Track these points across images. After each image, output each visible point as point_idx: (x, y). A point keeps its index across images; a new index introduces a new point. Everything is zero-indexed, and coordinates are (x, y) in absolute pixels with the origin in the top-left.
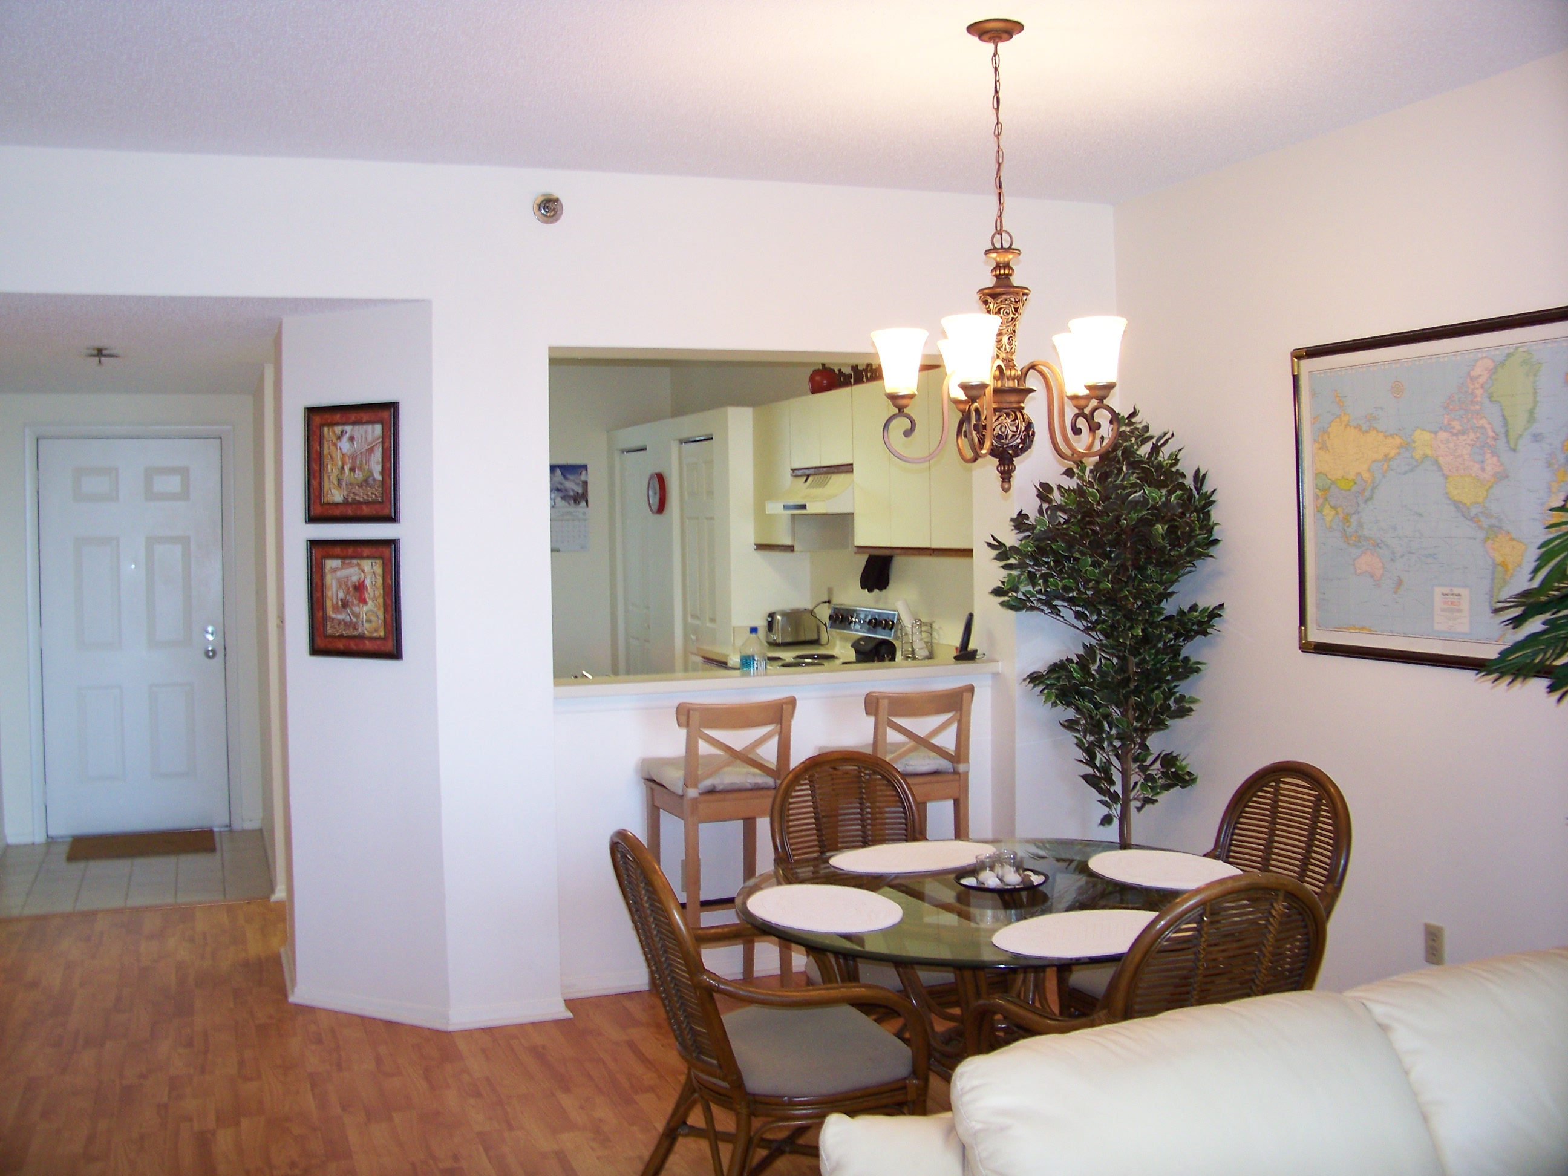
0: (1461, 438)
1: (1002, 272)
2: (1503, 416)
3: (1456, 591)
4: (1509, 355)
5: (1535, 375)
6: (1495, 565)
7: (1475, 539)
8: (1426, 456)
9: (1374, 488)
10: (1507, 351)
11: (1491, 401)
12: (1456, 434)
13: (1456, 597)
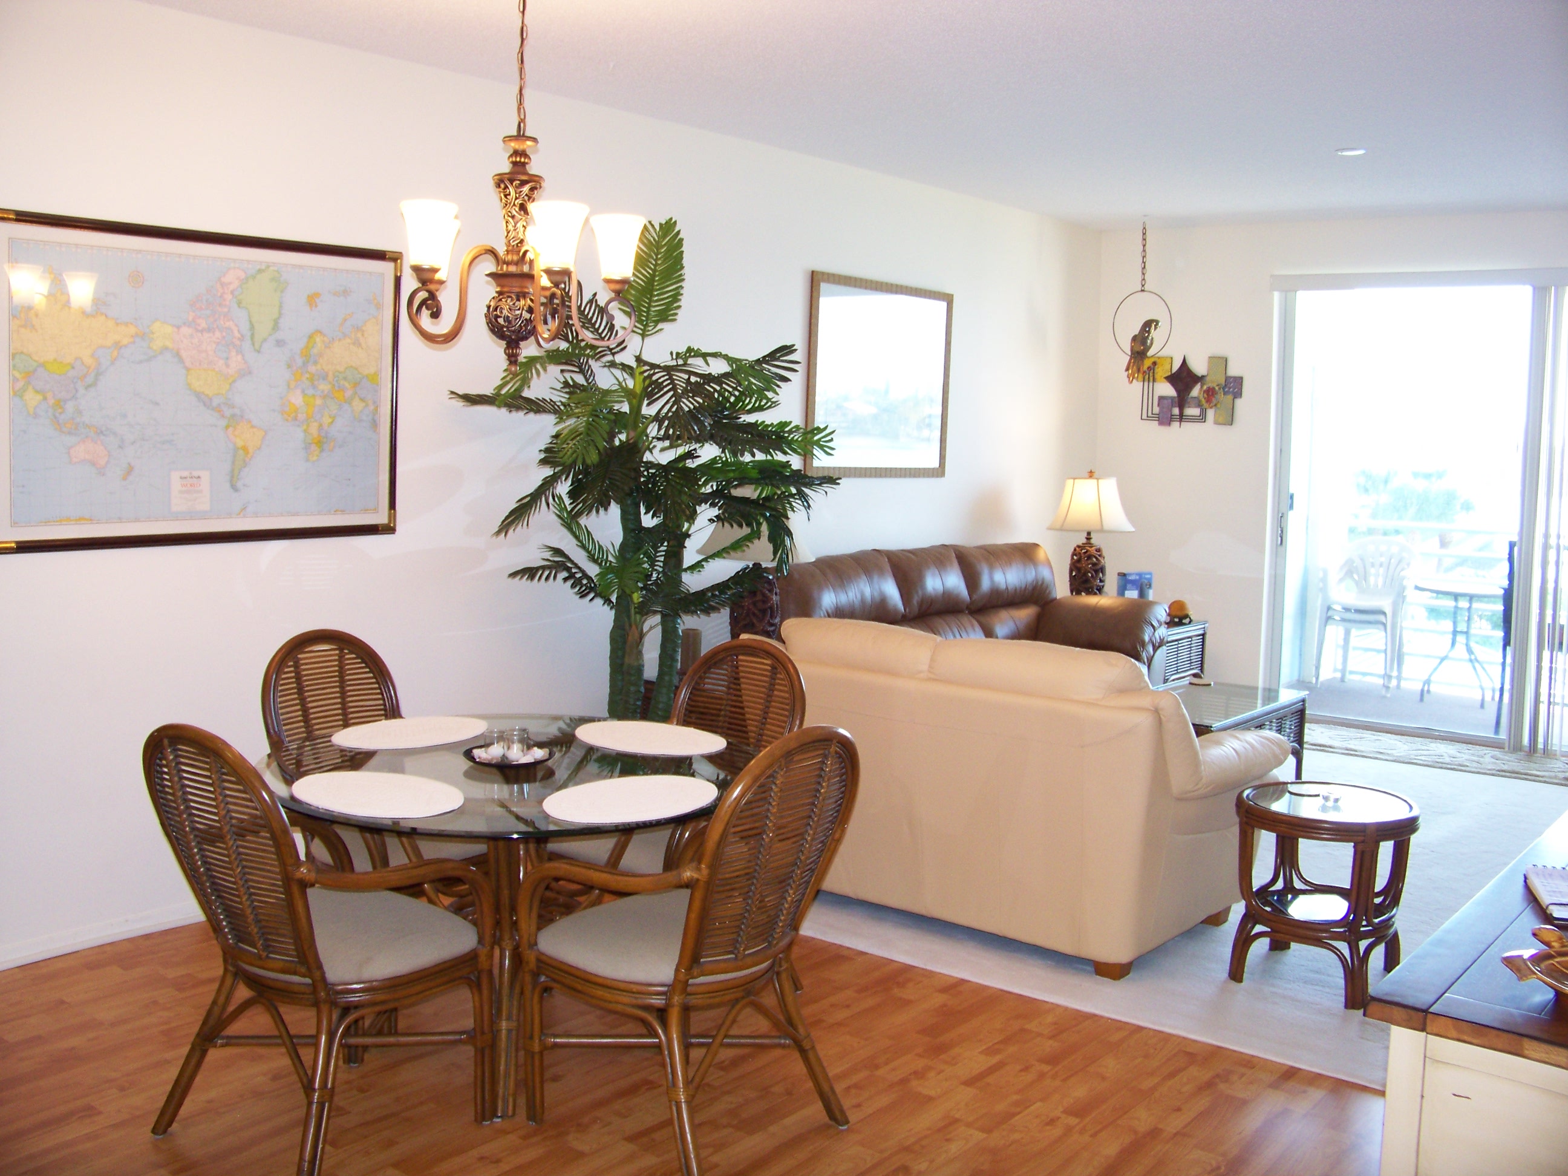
0: (206, 335)
1: (518, 159)
2: (250, 322)
3: (195, 474)
4: (260, 271)
5: (282, 292)
6: (236, 449)
7: (216, 426)
8: (166, 348)
9: (98, 375)
10: (258, 267)
11: (239, 307)
12: (202, 331)
13: (195, 479)
